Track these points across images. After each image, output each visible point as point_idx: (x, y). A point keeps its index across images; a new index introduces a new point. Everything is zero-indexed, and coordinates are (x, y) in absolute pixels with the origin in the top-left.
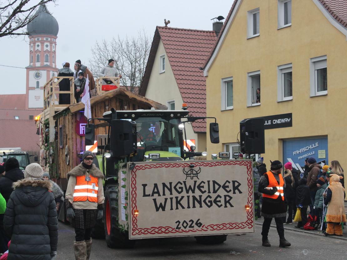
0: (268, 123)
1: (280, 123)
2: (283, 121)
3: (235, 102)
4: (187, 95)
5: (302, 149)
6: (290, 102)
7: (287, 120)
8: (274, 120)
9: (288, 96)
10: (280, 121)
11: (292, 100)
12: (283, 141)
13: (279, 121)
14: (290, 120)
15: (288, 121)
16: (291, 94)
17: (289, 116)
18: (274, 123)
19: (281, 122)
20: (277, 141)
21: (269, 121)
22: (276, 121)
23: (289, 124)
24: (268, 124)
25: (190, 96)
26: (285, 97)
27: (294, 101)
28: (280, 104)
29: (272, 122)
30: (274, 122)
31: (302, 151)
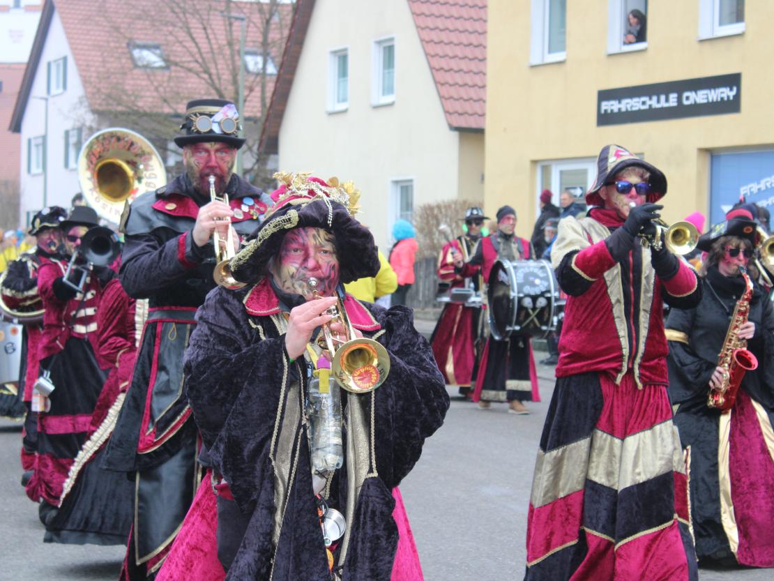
0: (667, 100)
1: (705, 101)
2: (715, 95)
3: (570, 41)
4: (430, 22)
5: (768, 179)
6: (737, 41)
7: (726, 93)
8: (686, 94)
9: (731, 22)
10: (705, 96)
11: (741, 35)
12: (712, 154)
13: (701, 97)
14: (734, 92)
15: (728, 97)
16: (739, 17)
17: (733, 80)
18: (686, 103)
19: (707, 98)
20: (694, 154)
21: (673, 98)
22: (692, 95)
23: (732, 106)
24: (666, 105)
25: (440, 23)
26: (721, 24)
27: (748, 37)
28: (707, 45)
29: (679, 99)
30: (688, 98)
31: (768, 185)
